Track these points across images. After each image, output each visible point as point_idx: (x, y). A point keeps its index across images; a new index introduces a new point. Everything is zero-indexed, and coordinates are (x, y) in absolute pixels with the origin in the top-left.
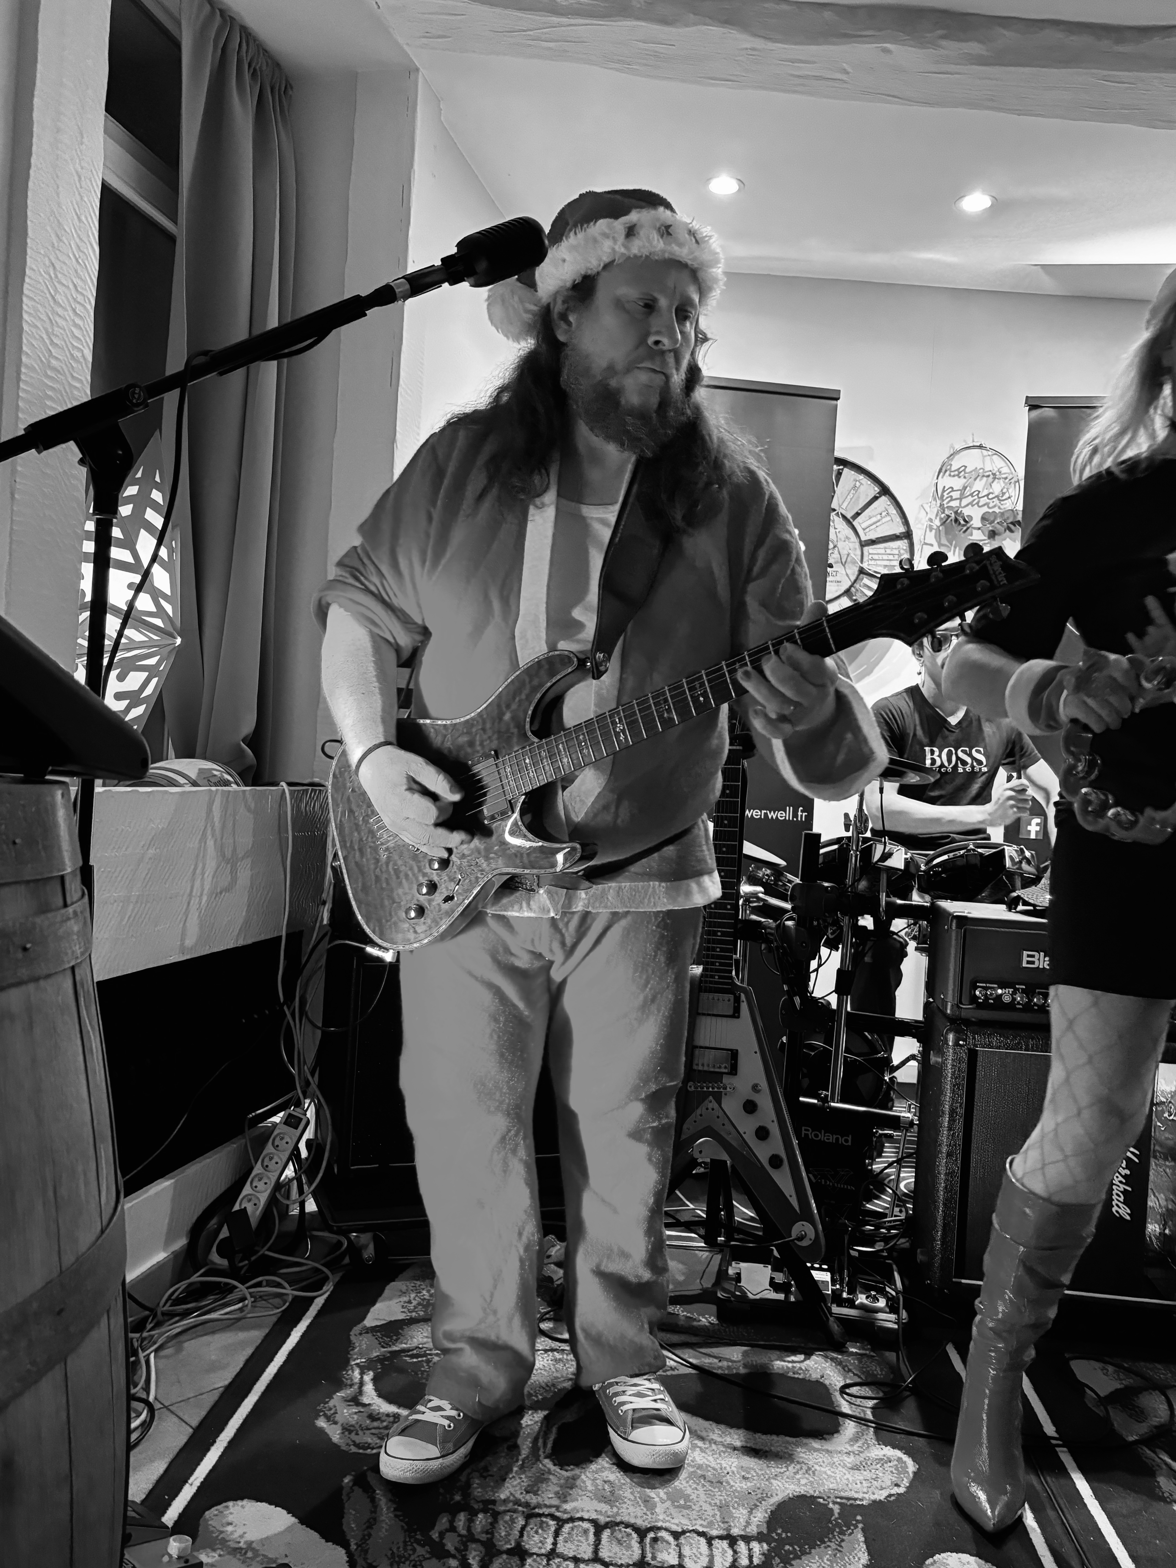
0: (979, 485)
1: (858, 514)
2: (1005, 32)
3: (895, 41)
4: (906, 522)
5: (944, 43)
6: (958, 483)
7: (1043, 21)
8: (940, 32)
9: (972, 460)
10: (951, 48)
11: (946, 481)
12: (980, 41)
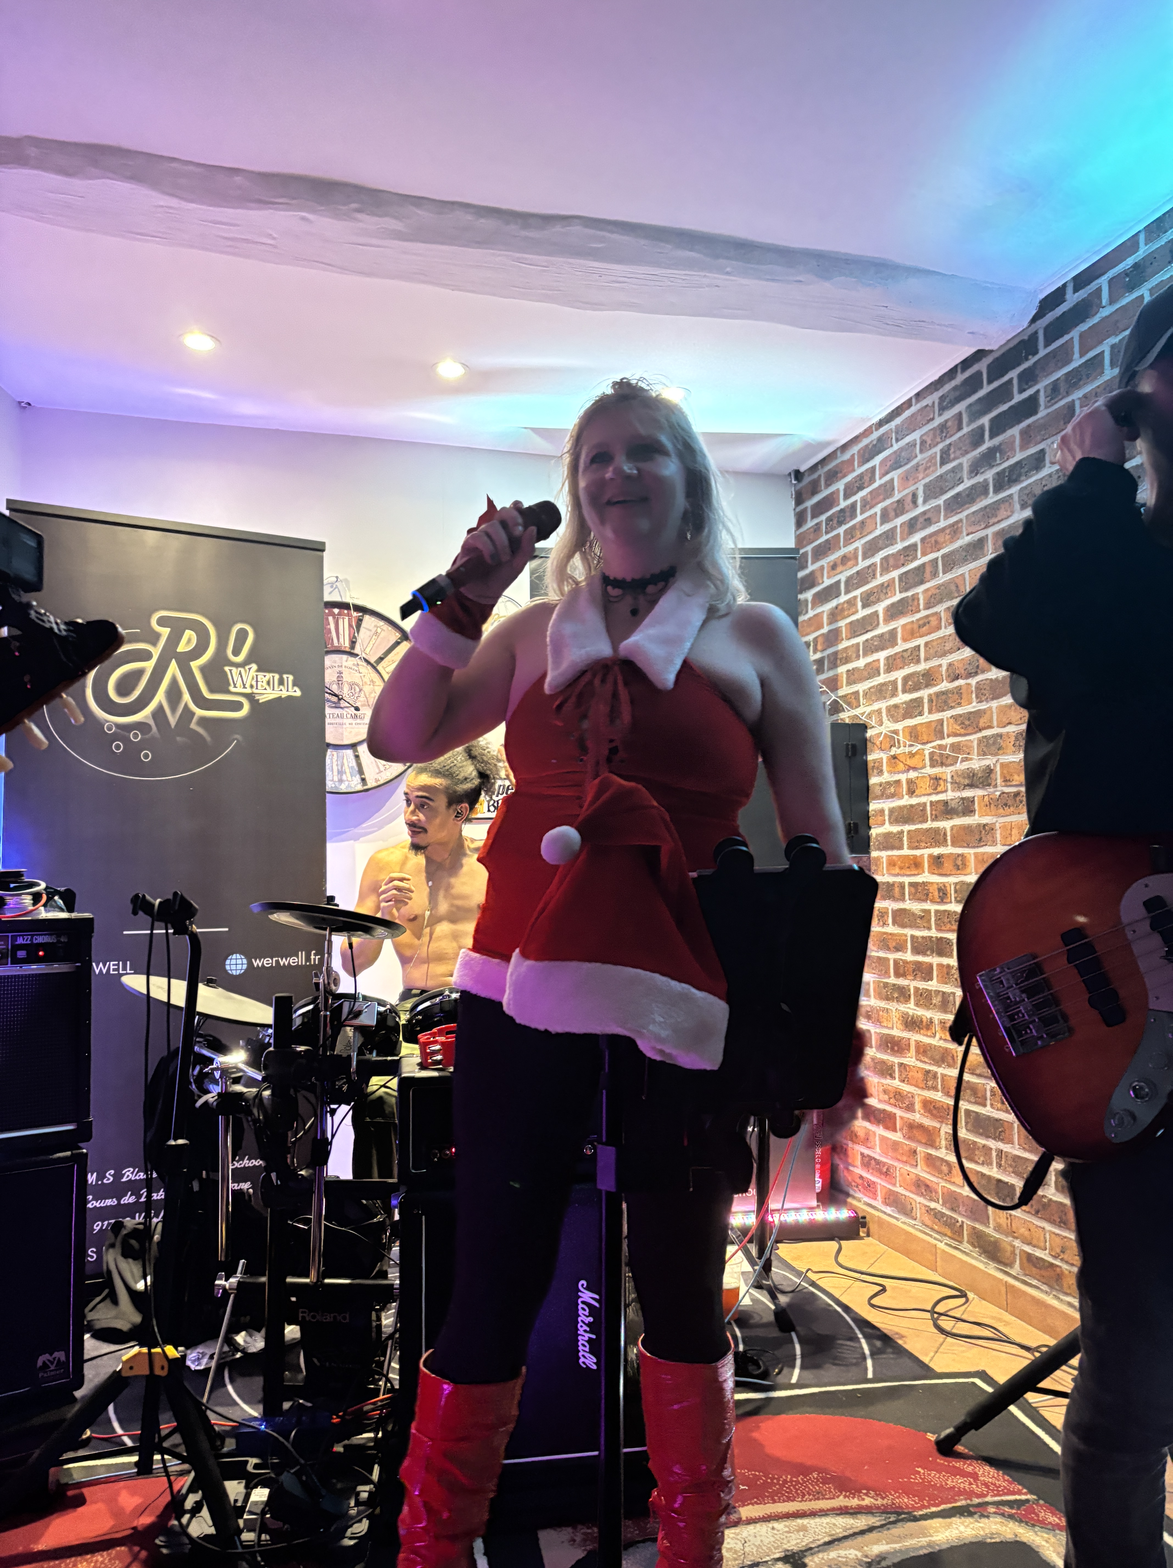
1: (381, 659)
2: (419, 212)
3: (313, 211)
5: (359, 216)
7: (453, 203)
8: (354, 206)
10: (369, 222)
12: (396, 218)
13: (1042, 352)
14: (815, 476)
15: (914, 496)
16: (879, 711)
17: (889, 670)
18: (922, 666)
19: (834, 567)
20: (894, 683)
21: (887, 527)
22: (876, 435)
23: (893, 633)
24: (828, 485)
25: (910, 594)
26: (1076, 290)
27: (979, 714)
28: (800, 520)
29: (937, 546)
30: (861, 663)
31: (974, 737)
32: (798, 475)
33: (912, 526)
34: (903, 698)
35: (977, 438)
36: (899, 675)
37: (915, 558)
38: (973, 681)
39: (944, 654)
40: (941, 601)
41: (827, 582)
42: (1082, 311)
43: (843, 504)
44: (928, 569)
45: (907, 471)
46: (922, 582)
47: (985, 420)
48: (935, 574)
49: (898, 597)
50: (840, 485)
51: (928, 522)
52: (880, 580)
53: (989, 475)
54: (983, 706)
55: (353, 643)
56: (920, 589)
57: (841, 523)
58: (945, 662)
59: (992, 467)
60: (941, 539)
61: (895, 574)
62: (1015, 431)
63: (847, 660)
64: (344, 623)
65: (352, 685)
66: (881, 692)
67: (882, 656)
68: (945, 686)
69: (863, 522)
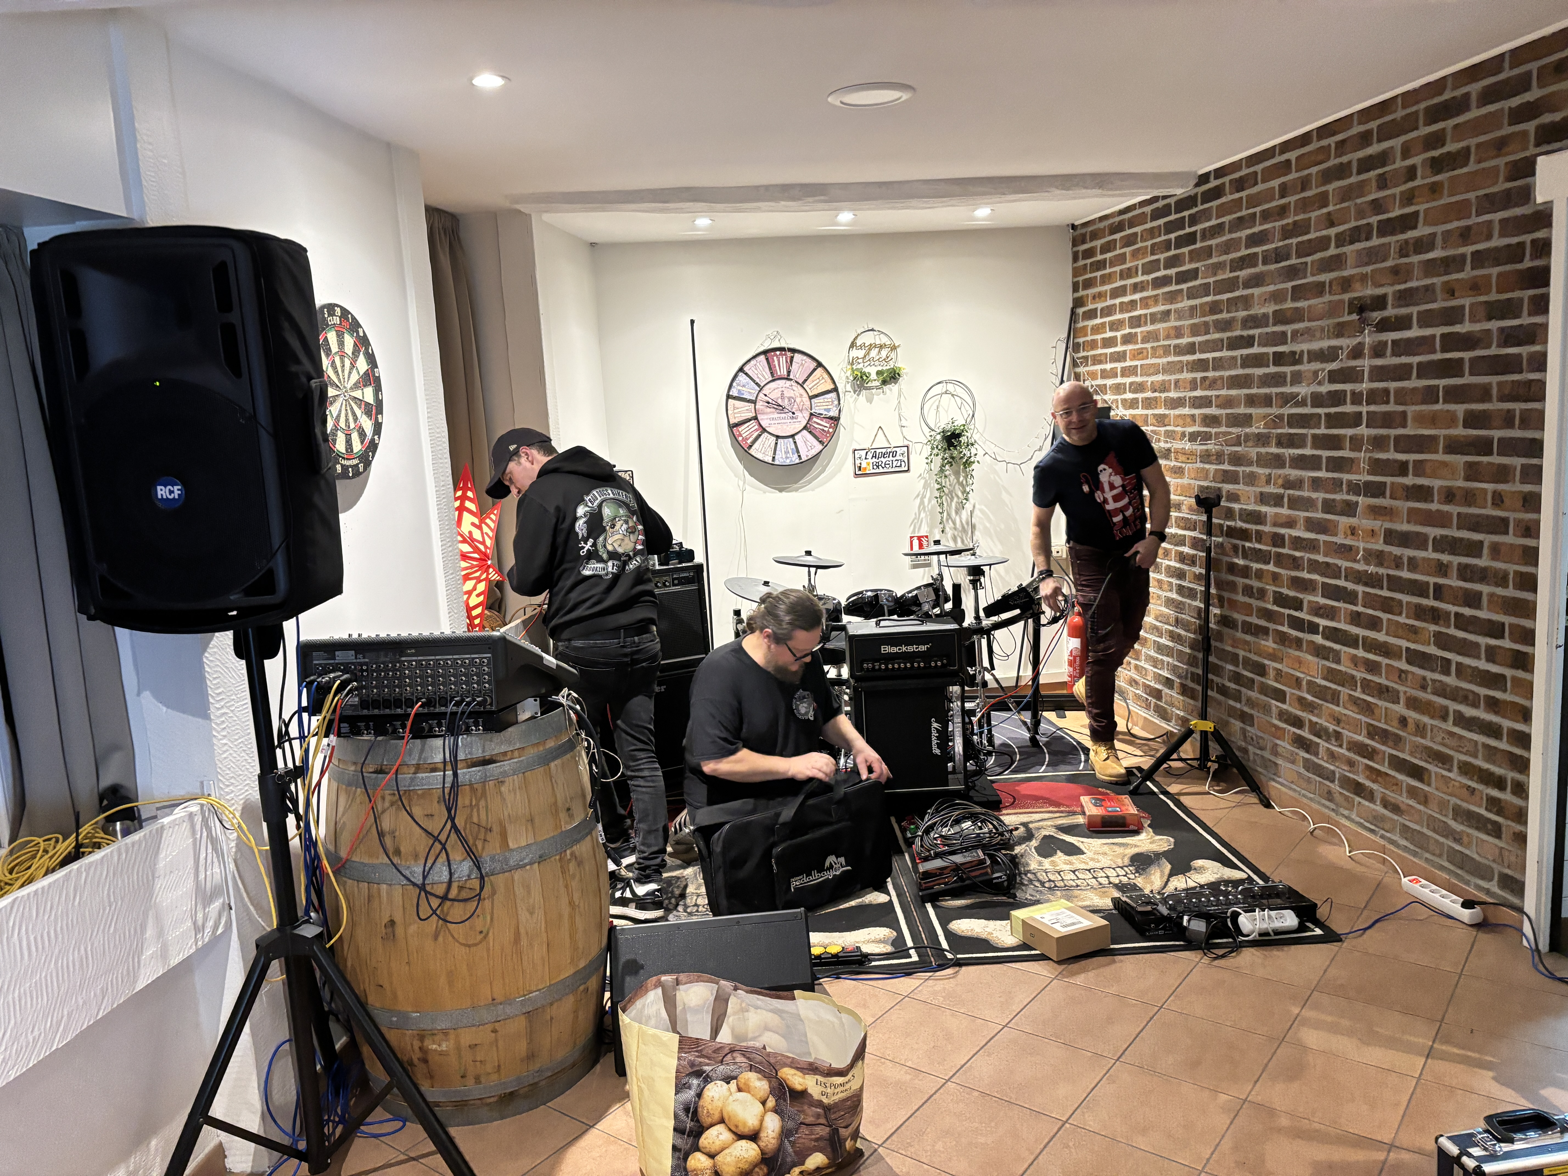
0: (874, 353)
1: (806, 380)
4: (834, 382)
6: (861, 353)
9: (867, 339)
11: (855, 353)
13: (1200, 207)
14: (1083, 231)
15: (1137, 269)
16: (1117, 401)
17: (1123, 376)
18: (1139, 379)
19: (1094, 298)
20: (1125, 384)
21: (1123, 283)
22: (1117, 219)
23: (1125, 352)
24: (1091, 241)
25: (1133, 331)
26: (1216, 178)
27: (1164, 416)
28: (1075, 259)
29: (1147, 306)
30: (1108, 366)
31: (1163, 429)
32: (1074, 227)
33: (1136, 288)
34: (1129, 396)
35: (1167, 246)
36: (1128, 380)
37: (1136, 309)
38: (1163, 395)
39: (1149, 375)
40: (1148, 342)
41: (1091, 306)
42: (1217, 193)
43: (1099, 257)
44: (1143, 319)
45: (1134, 251)
46: (1139, 326)
47: (1172, 236)
48: (1146, 324)
49: (1127, 331)
50: (1098, 243)
51: (1143, 289)
52: (1118, 316)
53: (1172, 272)
54: (1167, 412)
55: (789, 372)
56: (1138, 330)
57: (1098, 270)
58: (1150, 379)
59: (1174, 267)
60: (1150, 302)
61: (1126, 316)
62: (1185, 250)
63: (1100, 362)
64: (783, 360)
65: (789, 398)
66: (1119, 389)
67: (1119, 365)
68: (1149, 394)
69: (1110, 274)
